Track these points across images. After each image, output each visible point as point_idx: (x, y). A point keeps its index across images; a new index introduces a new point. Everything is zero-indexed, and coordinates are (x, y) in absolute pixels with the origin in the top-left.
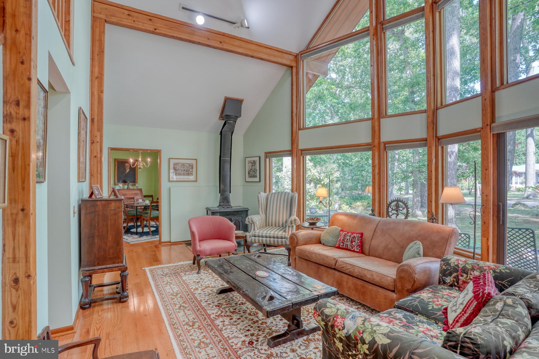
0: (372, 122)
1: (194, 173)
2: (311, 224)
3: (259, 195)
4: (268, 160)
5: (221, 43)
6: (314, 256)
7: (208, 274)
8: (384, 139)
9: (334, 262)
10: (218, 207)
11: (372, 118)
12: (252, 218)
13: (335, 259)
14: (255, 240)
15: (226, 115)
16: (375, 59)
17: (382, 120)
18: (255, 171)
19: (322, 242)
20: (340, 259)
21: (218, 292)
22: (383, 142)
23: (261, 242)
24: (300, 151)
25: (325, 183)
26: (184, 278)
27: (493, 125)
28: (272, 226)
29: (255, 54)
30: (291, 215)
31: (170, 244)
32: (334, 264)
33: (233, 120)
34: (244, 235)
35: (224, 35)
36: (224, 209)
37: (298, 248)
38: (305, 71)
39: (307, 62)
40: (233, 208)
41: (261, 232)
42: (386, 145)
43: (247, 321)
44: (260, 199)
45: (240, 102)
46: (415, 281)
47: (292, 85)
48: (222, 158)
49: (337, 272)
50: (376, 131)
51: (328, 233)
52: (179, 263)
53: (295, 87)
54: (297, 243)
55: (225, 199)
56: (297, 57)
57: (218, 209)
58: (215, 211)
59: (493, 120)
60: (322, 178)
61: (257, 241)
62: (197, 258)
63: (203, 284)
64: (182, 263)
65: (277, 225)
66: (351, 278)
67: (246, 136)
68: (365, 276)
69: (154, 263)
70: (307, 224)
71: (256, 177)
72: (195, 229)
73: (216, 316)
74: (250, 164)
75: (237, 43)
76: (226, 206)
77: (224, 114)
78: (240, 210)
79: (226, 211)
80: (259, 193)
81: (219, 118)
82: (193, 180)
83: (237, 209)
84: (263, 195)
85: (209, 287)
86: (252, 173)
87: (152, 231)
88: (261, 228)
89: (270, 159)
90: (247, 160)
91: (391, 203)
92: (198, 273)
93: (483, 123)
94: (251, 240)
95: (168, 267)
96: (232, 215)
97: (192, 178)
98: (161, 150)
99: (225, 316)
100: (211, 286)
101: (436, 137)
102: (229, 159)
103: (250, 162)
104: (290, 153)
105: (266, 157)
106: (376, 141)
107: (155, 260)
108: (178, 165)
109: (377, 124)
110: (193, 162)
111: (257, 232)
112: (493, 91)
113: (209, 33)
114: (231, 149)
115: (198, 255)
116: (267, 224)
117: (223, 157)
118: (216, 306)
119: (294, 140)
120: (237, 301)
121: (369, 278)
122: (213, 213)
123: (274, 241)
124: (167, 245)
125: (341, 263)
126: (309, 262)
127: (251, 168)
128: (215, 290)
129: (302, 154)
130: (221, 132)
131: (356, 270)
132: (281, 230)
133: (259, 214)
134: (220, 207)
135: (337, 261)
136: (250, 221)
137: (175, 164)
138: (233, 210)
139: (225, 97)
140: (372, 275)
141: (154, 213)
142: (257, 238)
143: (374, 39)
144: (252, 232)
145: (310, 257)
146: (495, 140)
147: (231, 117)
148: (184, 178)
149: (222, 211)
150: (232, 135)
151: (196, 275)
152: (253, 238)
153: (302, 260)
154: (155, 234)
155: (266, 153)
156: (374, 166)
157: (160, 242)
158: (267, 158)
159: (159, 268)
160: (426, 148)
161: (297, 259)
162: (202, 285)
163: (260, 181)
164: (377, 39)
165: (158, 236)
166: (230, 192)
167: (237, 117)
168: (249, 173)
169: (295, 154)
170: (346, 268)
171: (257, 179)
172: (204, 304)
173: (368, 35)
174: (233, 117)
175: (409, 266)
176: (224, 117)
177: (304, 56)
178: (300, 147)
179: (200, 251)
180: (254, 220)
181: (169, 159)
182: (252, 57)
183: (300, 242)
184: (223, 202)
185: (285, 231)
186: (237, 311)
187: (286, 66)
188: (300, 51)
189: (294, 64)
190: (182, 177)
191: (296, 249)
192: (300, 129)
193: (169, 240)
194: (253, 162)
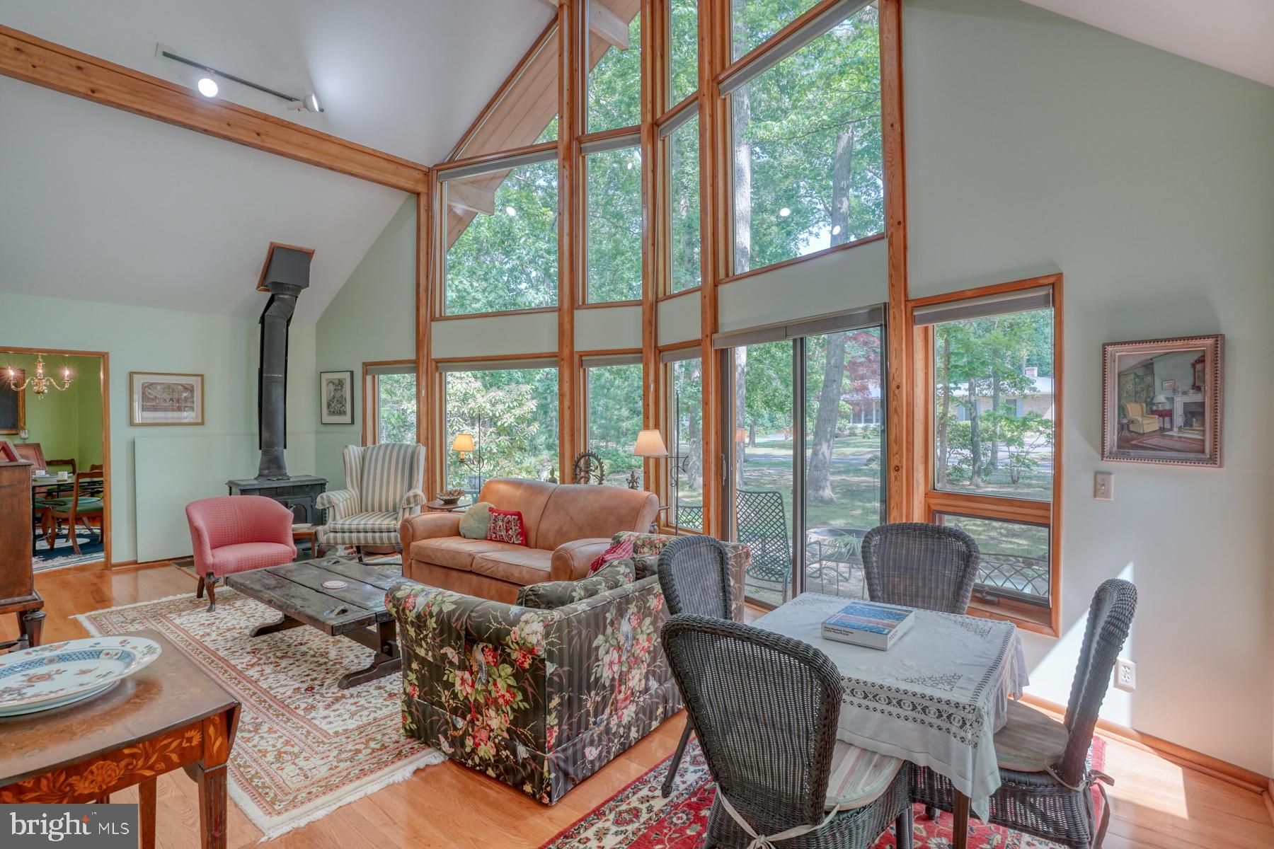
0: (559, 316)
1: (197, 404)
2: (447, 502)
3: (346, 450)
4: (369, 378)
5: (258, 134)
6: (439, 555)
7: (232, 611)
8: (579, 347)
9: (469, 560)
10: (256, 479)
11: (560, 309)
12: (328, 497)
13: (470, 555)
14: (335, 538)
15: (274, 283)
16: (567, 202)
17: (576, 312)
18: (341, 401)
19: (462, 532)
20: (480, 555)
21: (253, 633)
22: (577, 352)
23: (347, 541)
24: (434, 363)
25: (506, 425)
26: (178, 621)
27: (715, 336)
28: (373, 510)
29: (337, 164)
30: (410, 487)
31: (136, 566)
32: (469, 564)
33: (291, 293)
34: (314, 531)
35: (266, 118)
36: (269, 482)
37: (414, 543)
38: (445, 202)
39: (450, 187)
40: (291, 480)
41: (348, 522)
42: (583, 358)
43: (305, 665)
44: (347, 459)
45: (307, 255)
46: (572, 571)
47: (419, 229)
48: (265, 375)
49: (474, 578)
50: (566, 333)
51: (472, 515)
52: (164, 599)
53: (423, 235)
54: (413, 536)
55: (272, 462)
56: (430, 174)
57: (256, 482)
58: (248, 487)
59: (715, 329)
60: (498, 415)
61: (339, 541)
62: (206, 581)
63: (221, 626)
64: (171, 598)
65: (384, 509)
66: (494, 582)
67: (324, 326)
68: (512, 574)
69: (98, 605)
70: (438, 503)
71: (344, 413)
72: (200, 522)
73: (247, 665)
74: (332, 387)
75: (297, 138)
76: (275, 476)
77: (271, 279)
78: (307, 483)
79: (274, 485)
80: (346, 447)
81: (258, 287)
82: (192, 421)
83: (300, 481)
84: (354, 451)
85: (234, 628)
86: (335, 406)
87: (82, 546)
88: (349, 514)
89: (374, 377)
90: (325, 376)
91: (579, 460)
92: (210, 610)
93: (703, 332)
94: (328, 539)
95: (135, 608)
96: (289, 494)
97: (187, 416)
98: (108, 353)
99: (265, 664)
100: (238, 627)
101: (656, 347)
102: (281, 376)
103: (331, 382)
104: (413, 366)
105: (365, 373)
106: (566, 351)
107: (100, 599)
108: (155, 388)
109: (567, 319)
110: (195, 382)
111: (340, 523)
112: (716, 285)
113: (230, 112)
114: (286, 355)
115: (210, 574)
116: (363, 508)
117: (268, 372)
118: (248, 653)
119: (421, 340)
120: (291, 641)
121: (518, 578)
122: (244, 492)
123: (374, 538)
124: (128, 571)
125: (480, 561)
126: (431, 566)
127: (332, 394)
128: (247, 632)
129: (437, 368)
130: (263, 318)
131: (500, 569)
132: (389, 517)
133: (345, 488)
134: (261, 479)
135: (474, 558)
136: (326, 502)
137: (146, 387)
138: (291, 484)
139: (271, 244)
140: (521, 572)
141: (88, 502)
142: (339, 535)
143: (564, 167)
144: (330, 524)
145: (433, 557)
146: (719, 358)
147: (286, 286)
148: (166, 418)
149: (266, 486)
150: (288, 326)
151: (205, 614)
152: (332, 535)
153: (422, 565)
154: (87, 551)
155: (365, 365)
156: (561, 395)
157: (108, 565)
158: (367, 374)
159: (112, 612)
160: (641, 366)
161: (413, 565)
162: (218, 628)
163: (353, 422)
164: (571, 168)
165: (102, 554)
166: (285, 447)
167: (296, 290)
168: (329, 406)
169: (423, 368)
170: (486, 567)
171: (347, 419)
172: (222, 653)
173: (555, 156)
174: (291, 287)
175: (565, 550)
176: (270, 286)
177: (444, 174)
178: (435, 355)
179: (213, 565)
180: (335, 500)
181: (131, 374)
182: (331, 169)
183: (418, 533)
184: (268, 468)
185: (396, 519)
186: (290, 654)
187: (406, 190)
188: (436, 162)
189: (421, 188)
190: (160, 416)
191: (411, 547)
192: (433, 319)
193: (131, 559)
194: (336, 382)
